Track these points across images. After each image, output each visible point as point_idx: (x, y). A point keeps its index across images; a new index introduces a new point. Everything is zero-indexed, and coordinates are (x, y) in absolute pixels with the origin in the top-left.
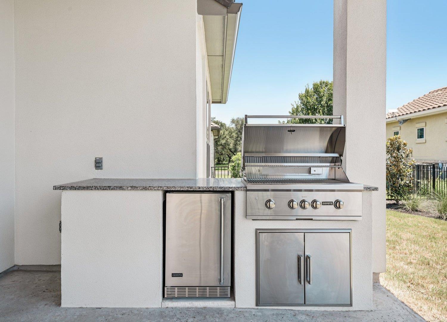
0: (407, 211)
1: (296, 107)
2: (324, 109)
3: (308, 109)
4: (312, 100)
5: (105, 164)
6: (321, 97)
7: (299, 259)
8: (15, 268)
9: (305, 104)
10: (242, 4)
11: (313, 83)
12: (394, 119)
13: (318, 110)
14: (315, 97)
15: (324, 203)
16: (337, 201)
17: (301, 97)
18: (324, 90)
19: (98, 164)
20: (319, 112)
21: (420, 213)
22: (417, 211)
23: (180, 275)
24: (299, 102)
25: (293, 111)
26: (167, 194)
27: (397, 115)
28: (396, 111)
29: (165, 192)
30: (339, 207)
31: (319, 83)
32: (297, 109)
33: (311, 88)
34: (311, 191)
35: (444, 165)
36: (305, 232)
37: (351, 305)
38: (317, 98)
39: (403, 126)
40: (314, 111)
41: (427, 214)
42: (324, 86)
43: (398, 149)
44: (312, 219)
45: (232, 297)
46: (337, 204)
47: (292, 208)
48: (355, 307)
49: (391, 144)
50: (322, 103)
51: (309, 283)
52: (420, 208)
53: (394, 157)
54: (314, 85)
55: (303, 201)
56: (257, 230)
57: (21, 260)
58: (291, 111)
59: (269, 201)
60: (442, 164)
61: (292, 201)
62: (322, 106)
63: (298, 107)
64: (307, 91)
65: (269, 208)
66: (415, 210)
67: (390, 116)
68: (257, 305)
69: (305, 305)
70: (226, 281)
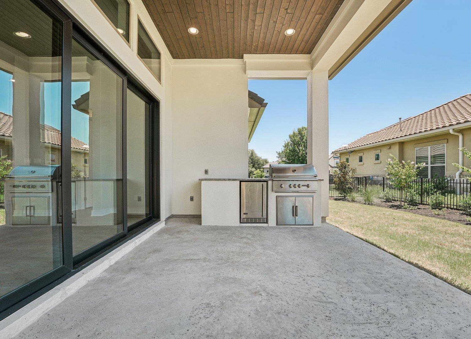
0: (349, 201)
1: (287, 143)
2: (305, 144)
3: (294, 144)
4: (297, 139)
5: (209, 172)
6: (302, 137)
7: (293, 207)
8: (171, 216)
9: (293, 141)
10: (267, 103)
11: (298, 128)
12: (346, 150)
13: (301, 145)
14: (299, 137)
15: (303, 186)
16: (308, 185)
17: (290, 137)
18: (304, 132)
19: (206, 172)
20: (302, 146)
21: (356, 202)
22: (354, 201)
23: (247, 214)
24: (289, 140)
25: (285, 145)
26: (242, 182)
27: (347, 148)
28: (346, 146)
29: (241, 182)
30: (309, 187)
31: (301, 128)
32: (288, 144)
33: (296, 131)
34: (298, 181)
35: (373, 177)
36: (296, 197)
37: (313, 225)
38: (300, 137)
39: (351, 154)
40: (299, 145)
41: (360, 202)
42: (304, 130)
43: (345, 168)
44: (298, 192)
45: (267, 222)
46: (308, 186)
47: (291, 187)
48: (315, 226)
49: (341, 165)
50: (303, 140)
51: (297, 216)
52: (355, 200)
53: (343, 172)
54: (298, 129)
55: (295, 185)
56: (277, 196)
57: (174, 213)
58: (284, 145)
59: (282, 185)
60: (372, 177)
61: (291, 185)
62: (303, 142)
63: (288, 143)
64: (294, 133)
65: (282, 187)
66: (353, 201)
67: (344, 149)
68: (277, 225)
69: (295, 225)
70: (265, 216)
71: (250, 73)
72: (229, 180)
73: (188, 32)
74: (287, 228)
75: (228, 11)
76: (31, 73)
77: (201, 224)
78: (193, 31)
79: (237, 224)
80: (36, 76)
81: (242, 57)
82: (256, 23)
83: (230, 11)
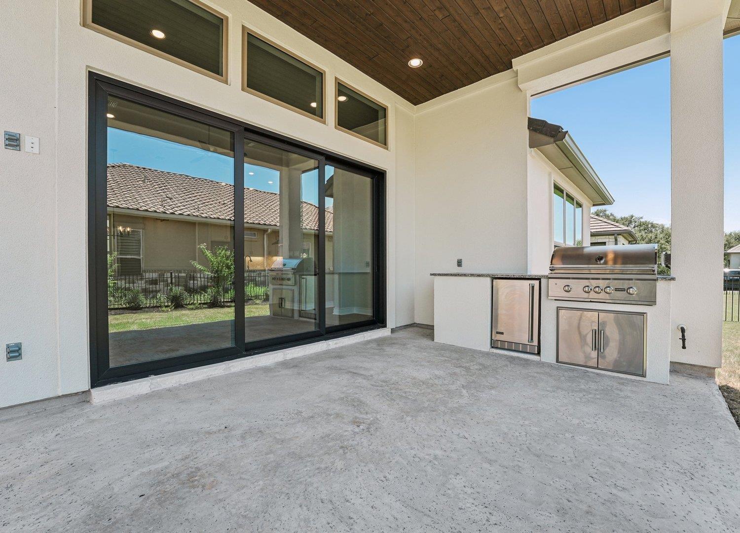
5: (463, 263)
7: (593, 331)
8: (414, 325)
15: (616, 290)
16: (630, 288)
19: (459, 263)
23: (502, 333)
29: (493, 279)
30: (631, 294)
36: (599, 311)
37: (644, 376)
44: (605, 302)
45: (539, 353)
46: (629, 291)
47: (587, 292)
48: (649, 379)
55: (597, 287)
56: (557, 307)
57: (417, 321)
59: (567, 286)
61: (587, 286)
65: (567, 291)
68: (557, 362)
69: (597, 368)
70: (535, 343)
71: (530, 87)
72: (472, 275)
73: (410, 68)
74: (576, 370)
75: (441, 17)
76: (290, 167)
77: (433, 340)
78: (415, 63)
79: (486, 347)
80: (295, 169)
81: (510, 66)
82: (496, 10)
83: (444, 15)
